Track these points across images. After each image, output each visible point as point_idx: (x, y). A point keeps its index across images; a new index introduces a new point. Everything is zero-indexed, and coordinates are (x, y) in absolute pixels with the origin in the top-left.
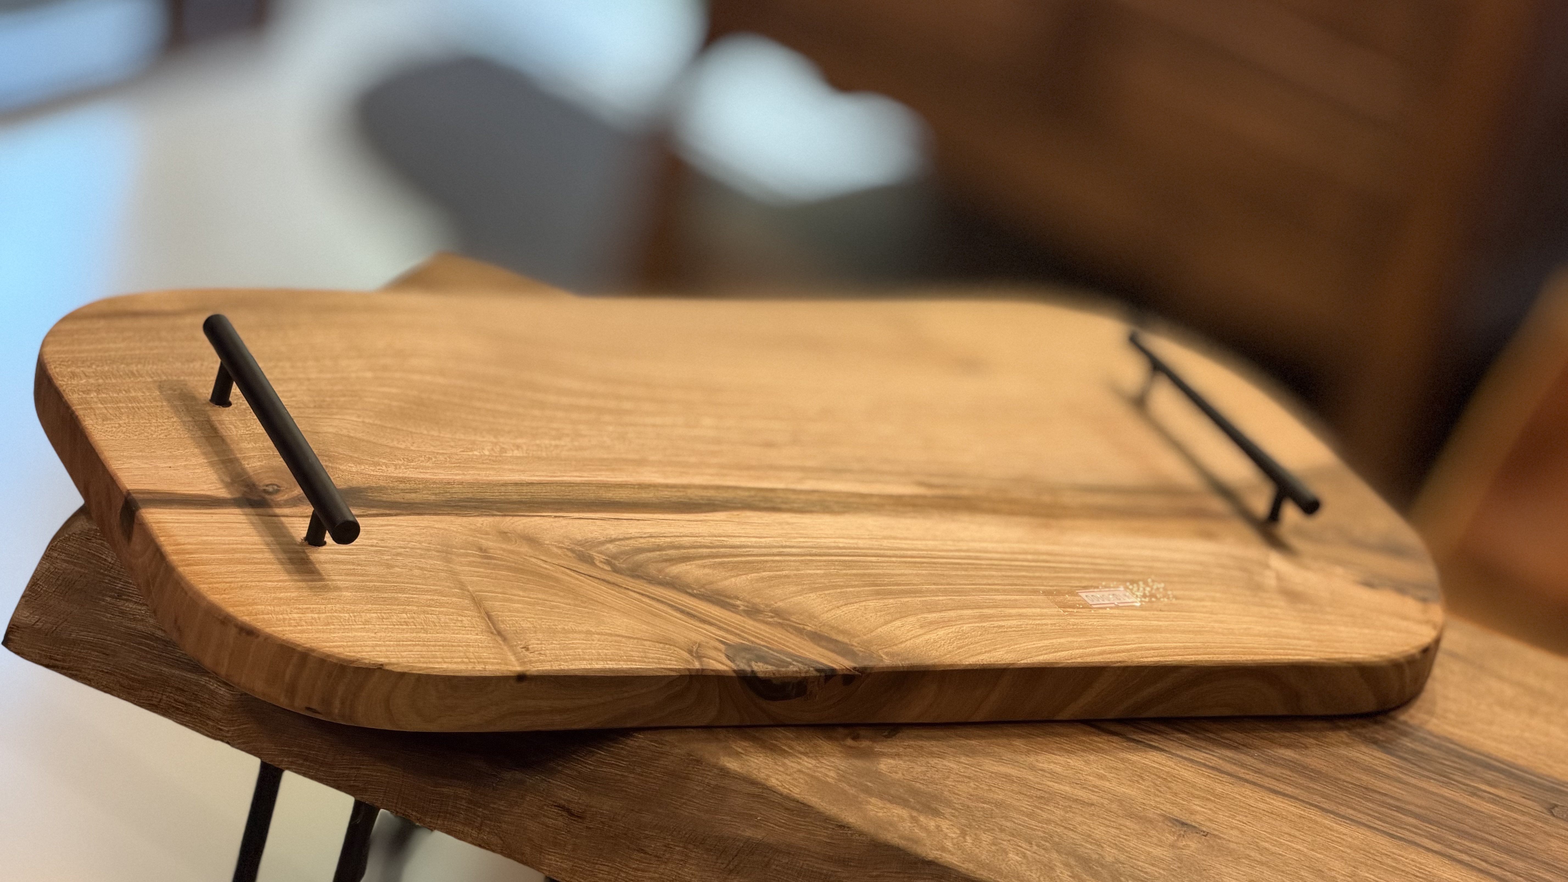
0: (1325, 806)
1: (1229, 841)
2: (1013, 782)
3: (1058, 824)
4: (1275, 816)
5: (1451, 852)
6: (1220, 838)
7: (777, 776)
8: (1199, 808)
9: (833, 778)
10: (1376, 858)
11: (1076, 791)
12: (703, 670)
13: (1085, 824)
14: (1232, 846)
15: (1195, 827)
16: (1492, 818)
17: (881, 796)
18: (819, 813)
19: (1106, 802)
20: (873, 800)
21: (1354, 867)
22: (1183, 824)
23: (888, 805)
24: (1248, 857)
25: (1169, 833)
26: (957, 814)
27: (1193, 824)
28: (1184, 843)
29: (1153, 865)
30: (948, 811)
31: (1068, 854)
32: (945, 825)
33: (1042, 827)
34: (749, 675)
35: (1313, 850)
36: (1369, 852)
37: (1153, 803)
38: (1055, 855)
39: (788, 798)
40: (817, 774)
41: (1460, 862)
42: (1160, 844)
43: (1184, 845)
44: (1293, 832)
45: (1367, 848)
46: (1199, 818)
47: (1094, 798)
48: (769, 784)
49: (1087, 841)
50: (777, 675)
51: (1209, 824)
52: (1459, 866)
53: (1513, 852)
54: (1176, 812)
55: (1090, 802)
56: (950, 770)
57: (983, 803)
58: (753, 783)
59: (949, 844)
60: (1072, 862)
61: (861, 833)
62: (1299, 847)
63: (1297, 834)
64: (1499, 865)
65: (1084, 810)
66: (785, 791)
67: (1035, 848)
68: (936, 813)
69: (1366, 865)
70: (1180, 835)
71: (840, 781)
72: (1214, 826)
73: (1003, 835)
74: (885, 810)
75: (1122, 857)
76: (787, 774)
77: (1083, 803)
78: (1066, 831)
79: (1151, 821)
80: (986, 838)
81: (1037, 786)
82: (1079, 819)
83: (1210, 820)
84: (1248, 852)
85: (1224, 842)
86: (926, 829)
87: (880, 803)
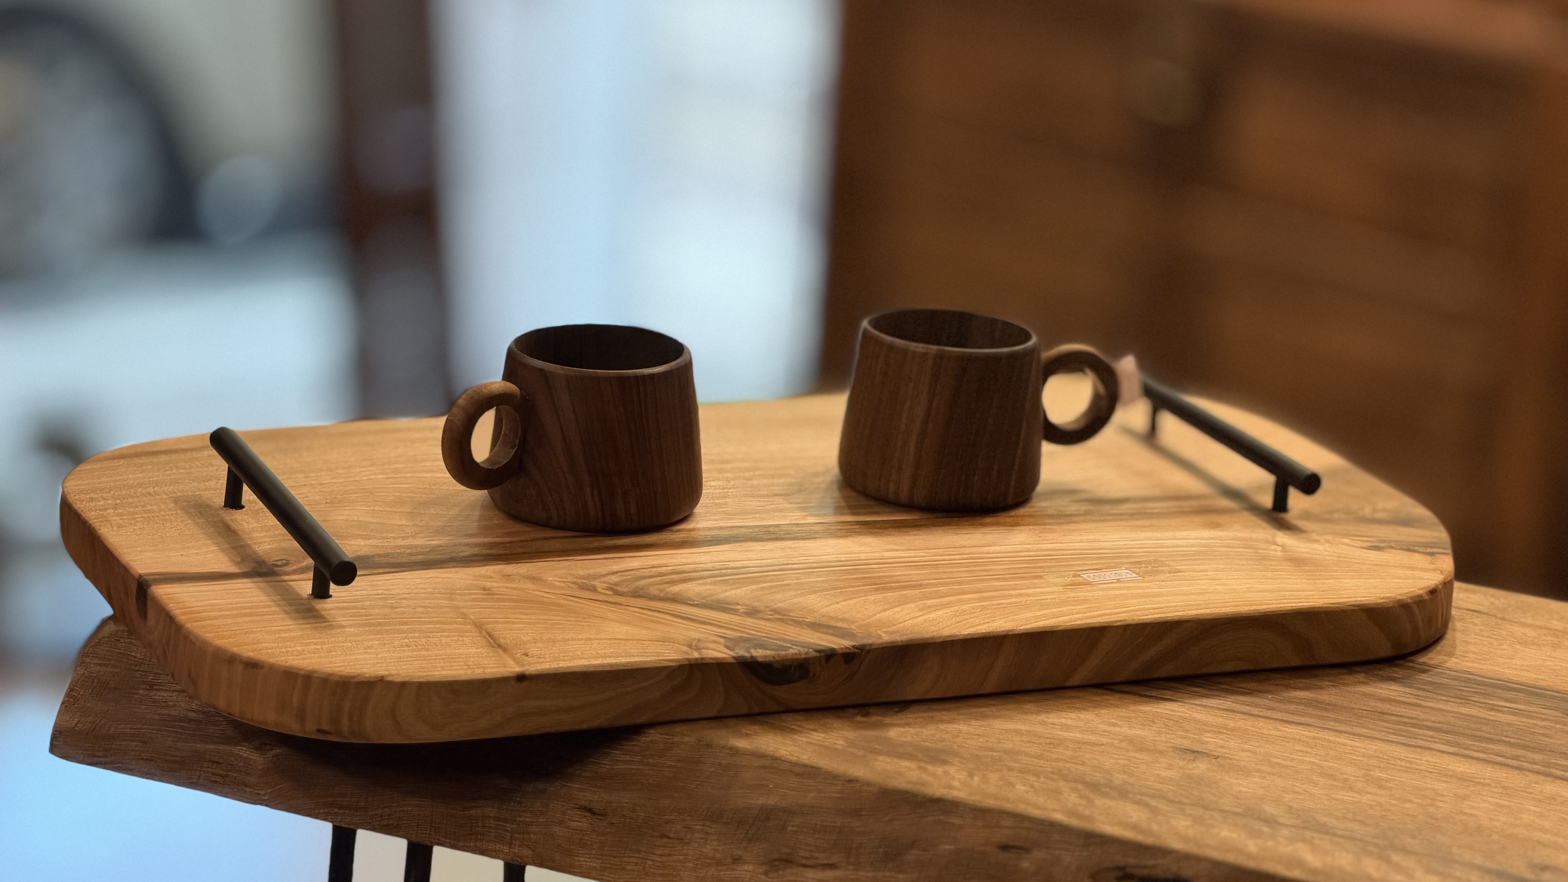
0: (1341, 729)
1: (1240, 760)
2: (1023, 734)
3: (1066, 761)
4: (1287, 740)
6: (1230, 759)
7: (786, 748)
8: (1210, 739)
9: (842, 745)
10: (1390, 762)
11: (1086, 737)
13: (1094, 759)
14: (1242, 763)
15: (1205, 753)
16: (1510, 725)
17: (888, 754)
18: (828, 773)
19: (1116, 742)
20: (881, 758)
21: (1367, 770)
22: (1194, 752)
23: (896, 760)
24: (1258, 771)
25: (1180, 759)
26: (965, 761)
27: (1204, 751)
28: (1194, 765)
29: (1161, 783)
30: (956, 760)
31: (1076, 781)
32: (952, 770)
33: (1050, 765)
34: (748, 660)
35: (1326, 761)
36: (1383, 758)
37: (1164, 739)
38: (1062, 783)
39: (796, 764)
40: (825, 744)
41: (1477, 759)
42: (1170, 767)
43: (1194, 767)
44: (1305, 749)
45: (1381, 755)
46: (1210, 747)
47: (1103, 740)
48: (777, 755)
49: (1096, 771)
50: (777, 659)
51: (1219, 750)
52: (1475, 762)
53: (1533, 748)
54: (1187, 744)
55: (1100, 743)
56: (960, 731)
57: (992, 752)
58: (763, 756)
59: (956, 783)
60: (1080, 786)
61: (869, 784)
62: (1311, 760)
63: (1309, 750)
64: (1516, 758)
65: (1093, 749)
66: (794, 759)
67: (1042, 779)
68: (945, 762)
69: (1379, 767)
70: (1189, 760)
71: (848, 746)
72: (1224, 751)
73: (1011, 773)
74: (893, 764)
75: (1131, 780)
76: (796, 746)
77: (1094, 744)
78: (1075, 766)
79: (1161, 752)
80: (993, 777)
81: (1046, 736)
82: (1088, 756)
83: (1222, 747)
84: (1259, 767)
85: (1235, 761)
86: (933, 775)
87: (888, 760)
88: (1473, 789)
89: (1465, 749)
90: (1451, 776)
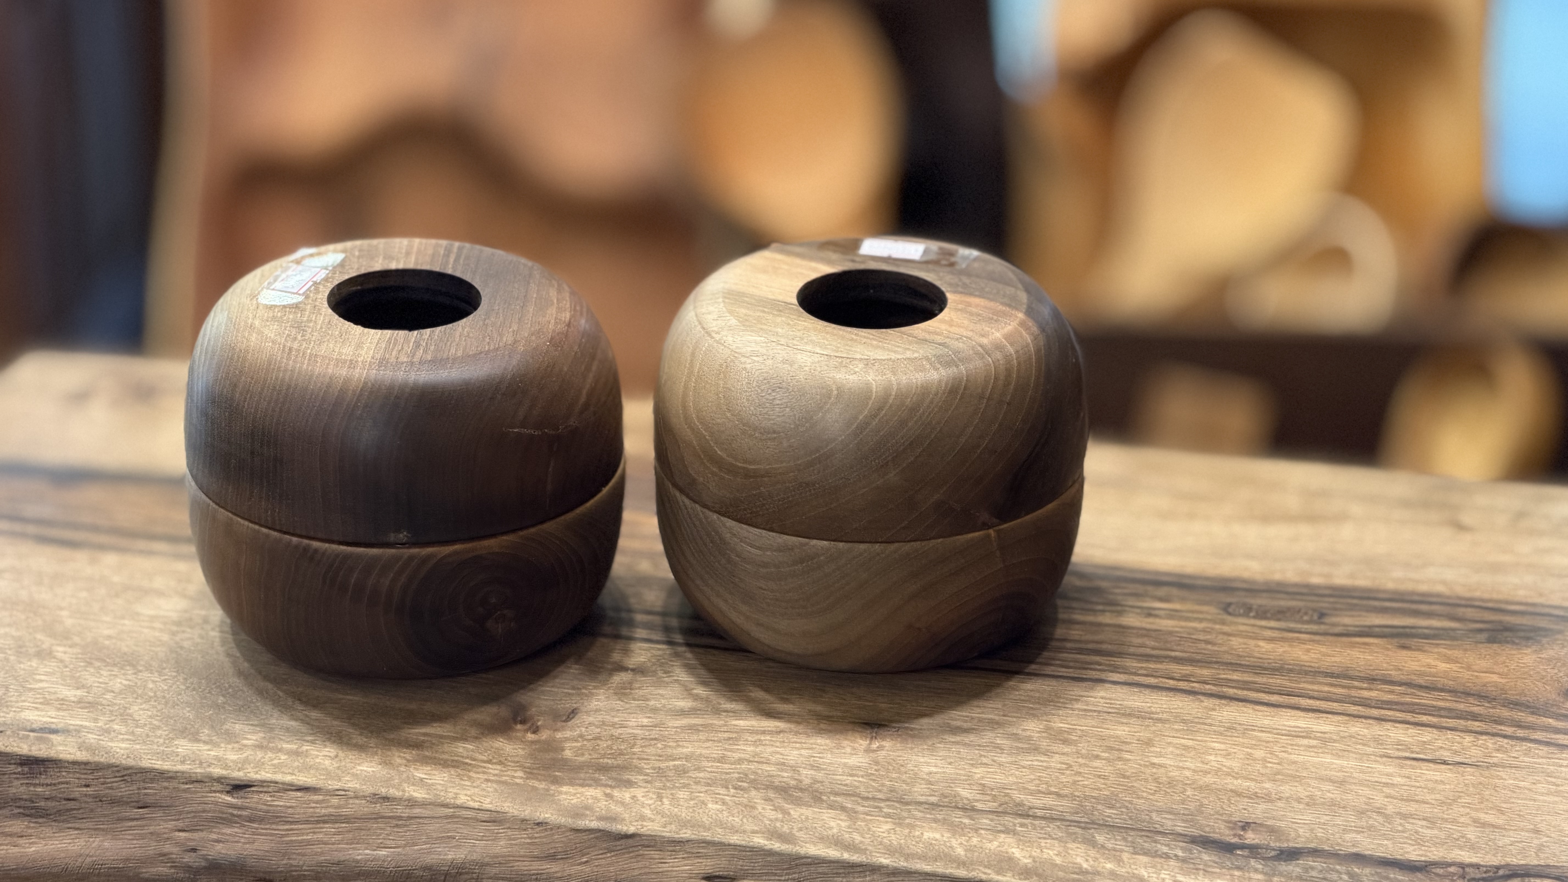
3: (750, 761)
5: (1137, 678)
8: (885, 705)
9: (522, 778)
10: (1066, 706)
15: (884, 726)
17: (571, 782)
18: (513, 817)
21: (1047, 721)
22: (873, 726)
23: (581, 790)
24: (942, 741)
25: (861, 738)
26: (649, 779)
27: (883, 722)
28: (878, 744)
29: (850, 776)
30: (640, 779)
31: (766, 788)
32: (639, 793)
33: (735, 769)
38: (753, 793)
39: (480, 810)
40: (504, 778)
41: (1147, 686)
42: (854, 751)
43: (878, 747)
46: (887, 715)
48: (459, 802)
49: (782, 770)
53: (1199, 661)
54: (864, 716)
57: (673, 760)
58: (443, 805)
59: (647, 812)
60: (771, 795)
61: (558, 826)
64: (1187, 678)
65: (773, 739)
66: (476, 805)
67: (732, 791)
68: (629, 784)
71: (527, 778)
73: (699, 788)
75: (820, 776)
76: (474, 787)
78: (760, 766)
80: (682, 794)
82: (770, 749)
86: (623, 803)
87: (572, 790)
88: (1154, 728)
89: (1136, 674)
90: (1130, 715)
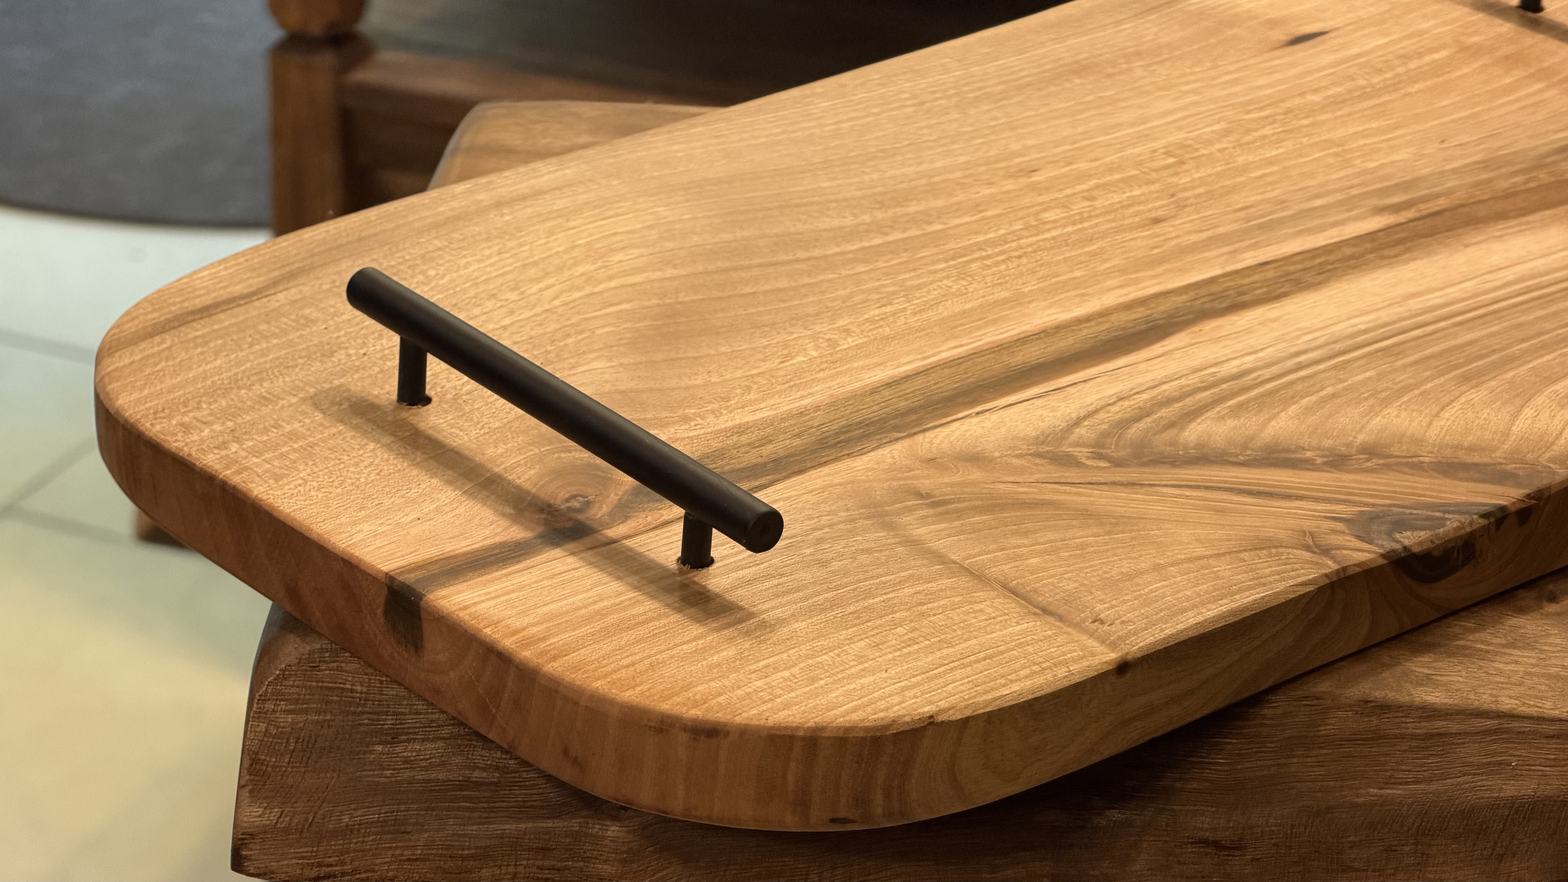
12: (1344, 569)
34: (1403, 555)
50: (1438, 542)
